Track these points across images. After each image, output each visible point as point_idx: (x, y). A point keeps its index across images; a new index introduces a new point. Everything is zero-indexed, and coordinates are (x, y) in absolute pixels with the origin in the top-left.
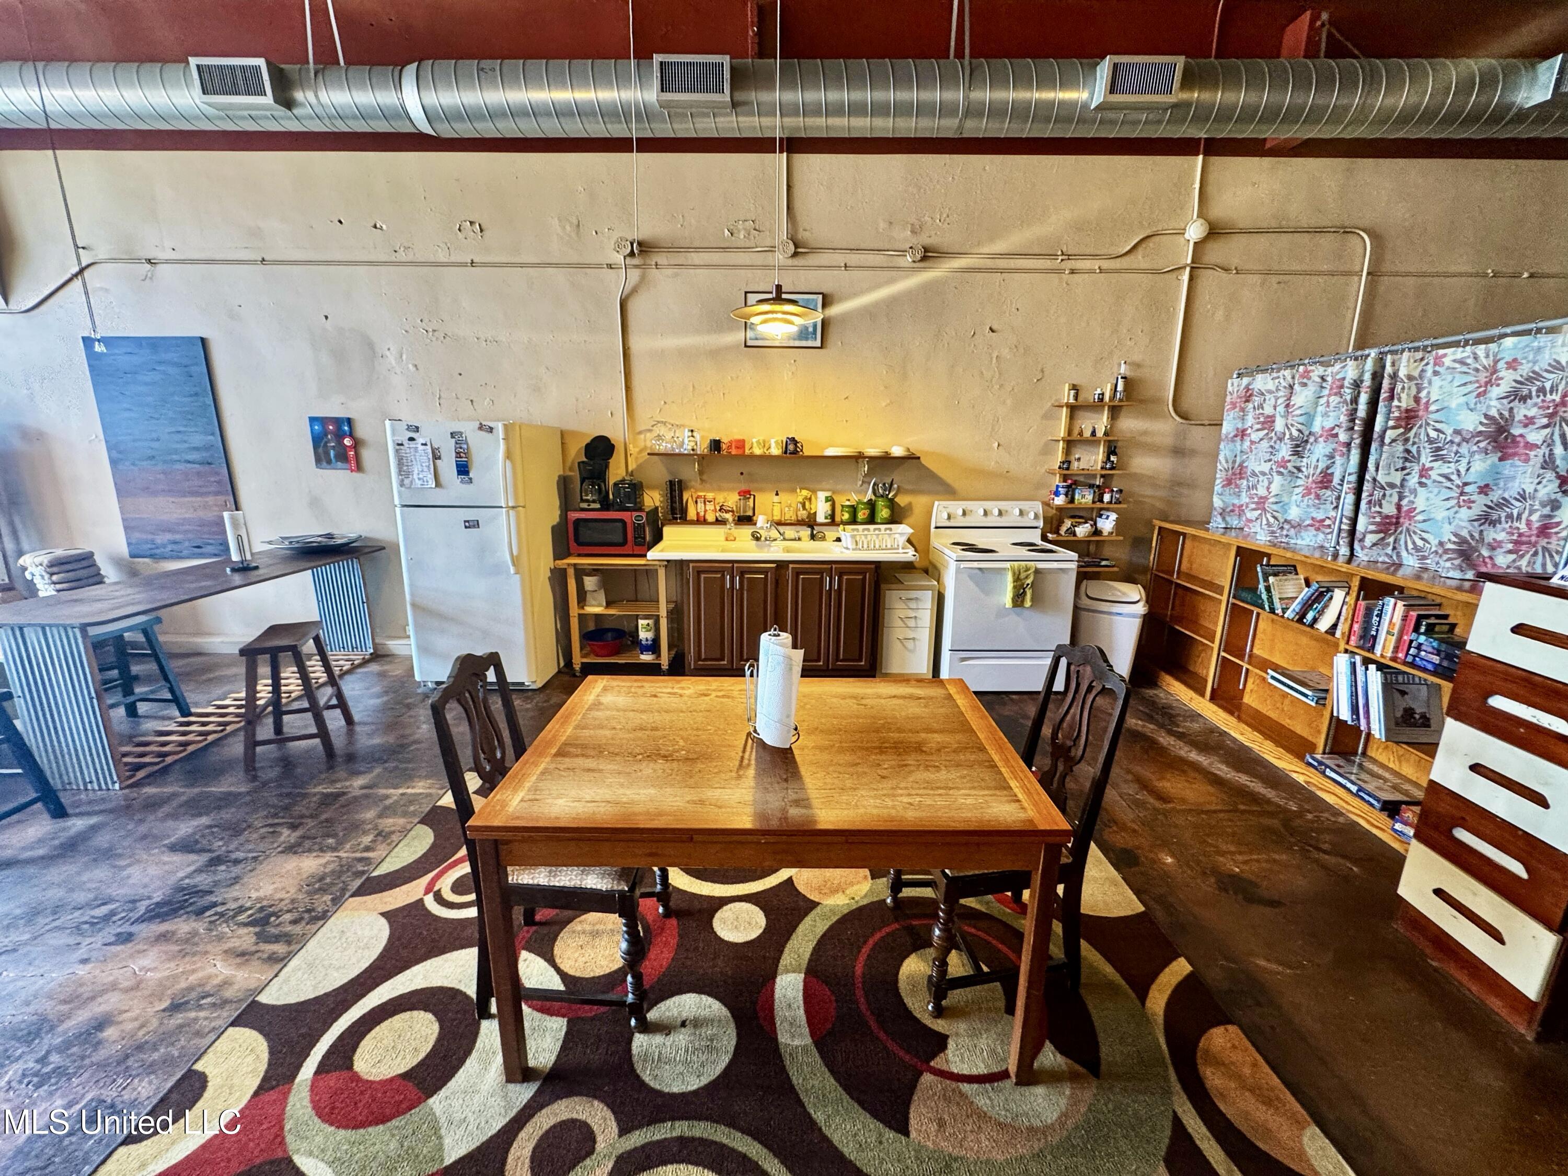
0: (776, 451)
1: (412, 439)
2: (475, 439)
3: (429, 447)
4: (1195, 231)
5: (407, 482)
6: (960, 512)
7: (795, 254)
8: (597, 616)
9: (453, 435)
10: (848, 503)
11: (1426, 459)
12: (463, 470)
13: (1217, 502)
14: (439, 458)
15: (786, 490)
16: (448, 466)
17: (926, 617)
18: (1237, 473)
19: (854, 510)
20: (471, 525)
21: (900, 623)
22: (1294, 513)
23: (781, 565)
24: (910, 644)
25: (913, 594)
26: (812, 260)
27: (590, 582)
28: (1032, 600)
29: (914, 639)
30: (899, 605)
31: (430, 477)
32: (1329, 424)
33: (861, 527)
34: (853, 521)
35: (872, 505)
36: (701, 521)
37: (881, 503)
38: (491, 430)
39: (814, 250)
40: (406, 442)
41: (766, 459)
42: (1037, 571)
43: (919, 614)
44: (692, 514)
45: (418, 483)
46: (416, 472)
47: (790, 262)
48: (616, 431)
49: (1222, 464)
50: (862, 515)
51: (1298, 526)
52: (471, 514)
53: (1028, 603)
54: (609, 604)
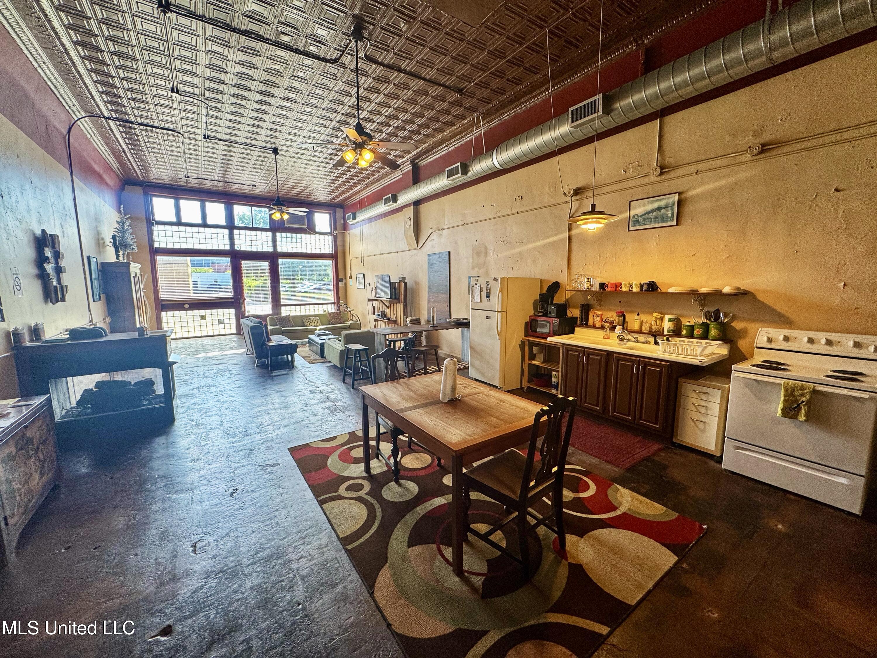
0: (635, 289)
1: (476, 284)
2: (492, 284)
3: (480, 287)
5: (473, 300)
6: (782, 337)
7: (662, 174)
8: (537, 366)
9: (486, 282)
10: (688, 324)
12: (488, 296)
14: (482, 291)
15: (643, 312)
16: (484, 294)
17: (715, 408)
19: (692, 328)
20: (488, 318)
21: (693, 408)
23: (610, 354)
24: (701, 426)
25: (705, 389)
26: (672, 175)
27: (535, 349)
28: (807, 415)
29: (704, 422)
30: (693, 395)
31: (479, 298)
33: (695, 341)
34: (691, 335)
35: (706, 327)
36: (594, 327)
37: (712, 325)
38: (497, 280)
39: (673, 168)
40: (474, 285)
41: (630, 292)
42: (815, 392)
43: (709, 405)
44: (590, 322)
45: (476, 301)
46: (476, 296)
47: (659, 179)
48: (562, 279)
50: (696, 333)
52: (488, 313)
53: (802, 418)
54: (544, 361)
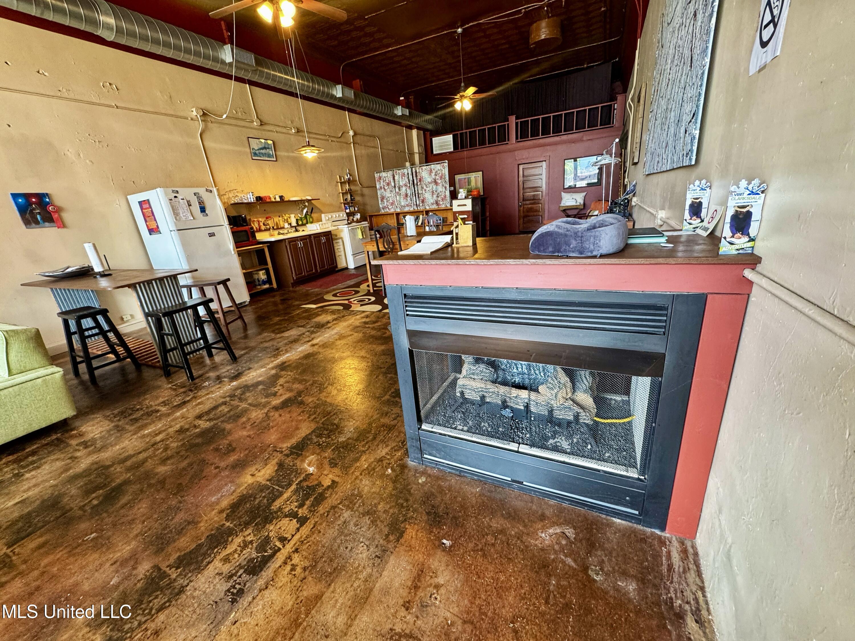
0: (278, 200)
1: (175, 197)
2: (205, 196)
3: (185, 201)
4: (351, 133)
5: (178, 218)
7: (261, 125)
9: (195, 194)
10: (299, 218)
11: (425, 187)
12: (203, 210)
13: (381, 206)
14: (191, 205)
16: (196, 208)
17: (342, 248)
18: (383, 198)
19: (301, 220)
20: (212, 235)
21: (337, 251)
22: (403, 204)
23: (310, 236)
24: (340, 257)
25: (338, 243)
26: (265, 128)
28: (365, 235)
30: (336, 245)
31: (189, 214)
32: (404, 183)
35: (306, 218)
38: (211, 191)
39: (266, 124)
40: (173, 198)
41: (277, 203)
42: (364, 227)
43: (340, 247)
45: (184, 218)
46: (181, 213)
47: (258, 127)
49: (379, 196)
50: (305, 221)
51: (404, 206)
52: (211, 230)
53: (364, 237)
